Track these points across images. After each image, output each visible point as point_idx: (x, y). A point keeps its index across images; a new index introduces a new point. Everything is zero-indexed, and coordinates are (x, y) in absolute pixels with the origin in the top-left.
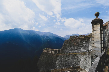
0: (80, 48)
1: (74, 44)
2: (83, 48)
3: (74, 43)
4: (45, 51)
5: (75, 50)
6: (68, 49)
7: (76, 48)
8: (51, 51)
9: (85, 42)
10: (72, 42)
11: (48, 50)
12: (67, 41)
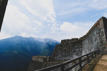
0: (71, 54)
1: (65, 50)
2: (75, 53)
3: (66, 48)
4: (34, 59)
5: (66, 56)
6: (59, 56)
7: (68, 54)
8: (40, 59)
9: (78, 46)
10: (63, 47)
11: (37, 57)
12: (58, 46)
